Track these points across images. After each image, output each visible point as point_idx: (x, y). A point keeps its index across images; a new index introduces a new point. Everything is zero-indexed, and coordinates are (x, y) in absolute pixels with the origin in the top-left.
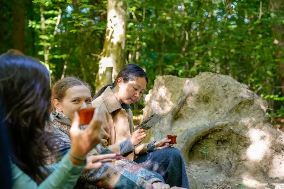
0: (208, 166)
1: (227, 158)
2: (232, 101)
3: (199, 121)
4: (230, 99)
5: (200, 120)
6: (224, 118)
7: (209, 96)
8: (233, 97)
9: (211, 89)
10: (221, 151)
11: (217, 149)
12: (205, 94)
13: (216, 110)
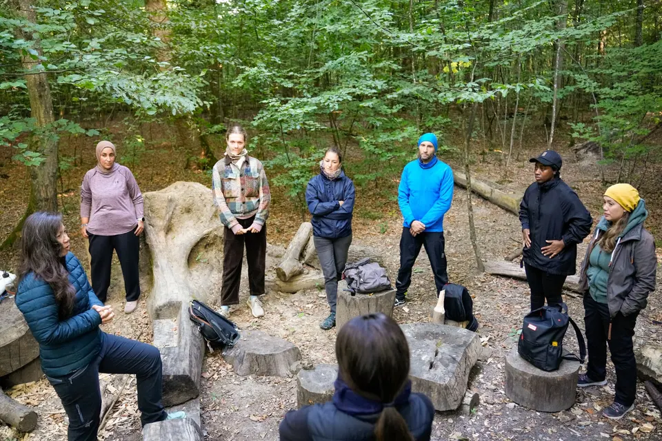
0: (202, 269)
1: (215, 257)
2: (211, 209)
3: (188, 233)
4: (208, 207)
5: (188, 230)
6: (208, 226)
7: (190, 207)
8: (210, 205)
9: (191, 201)
10: (210, 252)
11: (206, 252)
12: (186, 206)
13: (199, 219)
